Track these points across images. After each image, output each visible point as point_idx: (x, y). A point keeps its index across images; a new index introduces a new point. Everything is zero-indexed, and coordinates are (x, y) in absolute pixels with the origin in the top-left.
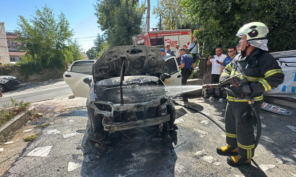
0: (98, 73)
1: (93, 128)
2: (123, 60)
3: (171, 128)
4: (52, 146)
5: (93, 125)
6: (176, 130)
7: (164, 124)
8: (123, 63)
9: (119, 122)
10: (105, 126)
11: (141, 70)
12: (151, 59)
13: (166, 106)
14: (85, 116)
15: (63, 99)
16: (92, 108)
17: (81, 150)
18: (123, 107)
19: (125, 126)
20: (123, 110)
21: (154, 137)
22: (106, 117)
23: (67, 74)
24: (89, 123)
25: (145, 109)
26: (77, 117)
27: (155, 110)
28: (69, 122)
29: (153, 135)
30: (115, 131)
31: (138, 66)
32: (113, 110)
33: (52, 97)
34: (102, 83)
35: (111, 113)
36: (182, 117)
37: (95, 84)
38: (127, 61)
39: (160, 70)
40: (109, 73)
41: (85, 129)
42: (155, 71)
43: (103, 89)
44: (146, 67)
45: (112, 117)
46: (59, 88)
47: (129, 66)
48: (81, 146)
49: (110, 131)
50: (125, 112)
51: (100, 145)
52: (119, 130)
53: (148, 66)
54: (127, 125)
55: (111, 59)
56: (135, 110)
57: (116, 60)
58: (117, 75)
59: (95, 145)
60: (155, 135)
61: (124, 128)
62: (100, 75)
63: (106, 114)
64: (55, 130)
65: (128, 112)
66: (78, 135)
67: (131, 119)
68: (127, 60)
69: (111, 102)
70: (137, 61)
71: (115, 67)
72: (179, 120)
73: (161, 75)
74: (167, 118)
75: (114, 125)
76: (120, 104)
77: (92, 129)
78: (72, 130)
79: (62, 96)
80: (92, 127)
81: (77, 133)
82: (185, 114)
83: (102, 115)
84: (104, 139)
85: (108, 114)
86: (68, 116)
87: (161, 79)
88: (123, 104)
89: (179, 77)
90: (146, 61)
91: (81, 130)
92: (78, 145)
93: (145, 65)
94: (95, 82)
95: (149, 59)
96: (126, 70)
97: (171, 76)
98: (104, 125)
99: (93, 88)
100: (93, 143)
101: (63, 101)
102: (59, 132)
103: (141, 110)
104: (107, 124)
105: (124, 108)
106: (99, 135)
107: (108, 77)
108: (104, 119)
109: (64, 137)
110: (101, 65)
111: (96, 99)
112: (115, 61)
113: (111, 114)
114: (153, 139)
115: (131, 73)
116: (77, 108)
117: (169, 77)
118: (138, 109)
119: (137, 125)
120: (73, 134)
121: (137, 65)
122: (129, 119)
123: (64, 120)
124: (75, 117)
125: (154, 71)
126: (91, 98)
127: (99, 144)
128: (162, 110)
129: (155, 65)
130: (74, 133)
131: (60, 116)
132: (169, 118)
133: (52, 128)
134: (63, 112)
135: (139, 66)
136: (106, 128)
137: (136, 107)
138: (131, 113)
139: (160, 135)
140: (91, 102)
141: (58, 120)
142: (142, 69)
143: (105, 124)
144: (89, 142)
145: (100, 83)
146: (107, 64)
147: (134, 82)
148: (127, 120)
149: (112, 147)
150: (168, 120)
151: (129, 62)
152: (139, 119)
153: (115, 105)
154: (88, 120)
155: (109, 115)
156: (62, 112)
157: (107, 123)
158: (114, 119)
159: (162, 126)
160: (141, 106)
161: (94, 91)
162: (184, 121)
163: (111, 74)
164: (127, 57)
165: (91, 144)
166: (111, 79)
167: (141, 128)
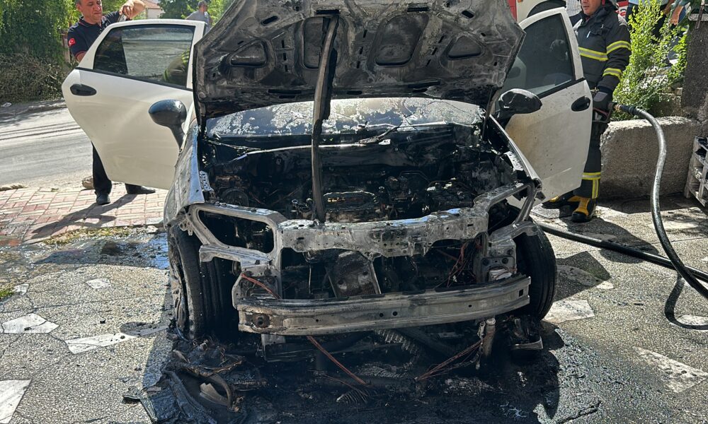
0: (214, 82)
1: (191, 317)
2: (327, 22)
3: (534, 340)
4: (26, 383)
5: (191, 307)
6: (553, 352)
7: (498, 317)
8: (330, 35)
9: (301, 297)
10: (244, 311)
11: (405, 69)
12: (457, 19)
13: (515, 240)
14: (154, 267)
15: (62, 190)
16: (190, 234)
17: (140, 405)
18: (321, 236)
19: (330, 319)
20: (322, 248)
21: (451, 375)
22: (249, 274)
23: (79, 82)
24: (175, 296)
25: (418, 246)
26: (123, 268)
27: (462, 252)
28: (88, 287)
29: (449, 365)
30: (285, 336)
31: (391, 53)
32: (279, 244)
33: (15, 181)
34: (233, 128)
35: (269, 256)
36: (585, 292)
37: (203, 129)
38: (346, 31)
39: (495, 74)
40: (264, 82)
41: (157, 321)
42: (471, 77)
43: (235, 153)
44: (431, 57)
45: (274, 274)
46: (44, 143)
47: (351, 52)
48: (140, 388)
49: (263, 335)
50: (327, 259)
51: (221, 392)
52: (303, 333)
53: (438, 55)
54: (339, 313)
55: (274, 19)
56: (373, 251)
57: (298, 24)
58: (299, 92)
59: (200, 390)
60: (457, 365)
61: (326, 324)
62: (223, 88)
63: (248, 259)
64: (33, 316)
65: (341, 255)
66: (129, 342)
67: (355, 286)
68: (344, 23)
69: (270, 212)
70: (391, 26)
71: (291, 54)
72: (568, 306)
73: (495, 98)
74: (517, 294)
75: (284, 312)
76: (311, 222)
77: (187, 323)
78: (103, 322)
79: (55, 178)
80: (188, 315)
81: (123, 338)
82: (598, 282)
83: (229, 263)
84: (238, 369)
85: (258, 262)
86: (83, 263)
87: (495, 116)
88: (322, 221)
89: (580, 105)
90: (434, 27)
91: (141, 324)
92: (129, 384)
93: (425, 47)
94: (202, 121)
95: (445, 21)
96: (339, 71)
97: (542, 100)
98: (239, 308)
99: (192, 148)
100: (192, 380)
101: (61, 197)
102: (50, 327)
103: (399, 251)
104: (253, 305)
105: (325, 238)
106: (215, 348)
107: (259, 101)
108: (241, 284)
109: (72, 349)
110: (229, 44)
111: (207, 195)
112: (291, 29)
113: (270, 263)
114: (449, 381)
115: (360, 85)
116: (121, 231)
117: (533, 105)
118: (388, 247)
119: (381, 315)
120: (108, 340)
121: (386, 50)
122: (344, 287)
123: (70, 277)
124: (113, 267)
125: (467, 75)
126: (184, 191)
127: (215, 385)
128: (492, 257)
129: (470, 48)
130: (110, 336)
131: (51, 262)
132: (526, 292)
133: (21, 308)
134: (64, 243)
135: (398, 53)
136: (250, 319)
137: (378, 236)
138: (356, 263)
139: (478, 366)
140: (187, 208)
141: (43, 278)
142: (412, 65)
143: (244, 302)
144: (174, 374)
145: (222, 127)
146: (257, 39)
147: (369, 126)
148: (338, 290)
149: (271, 405)
150: (518, 301)
151: (352, 35)
152: (385, 290)
153: (290, 225)
154: (169, 285)
155: (263, 264)
156: (58, 243)
157: (252, 301)
158: (283, 283)
159: (491, 330)
160: (403, 232)
161: (200, 158)
162: (592, 315)
163: (274, 88)
164: (346, 9)
165: (183, 383)
166: (269, 108)
167: (399, 331)
